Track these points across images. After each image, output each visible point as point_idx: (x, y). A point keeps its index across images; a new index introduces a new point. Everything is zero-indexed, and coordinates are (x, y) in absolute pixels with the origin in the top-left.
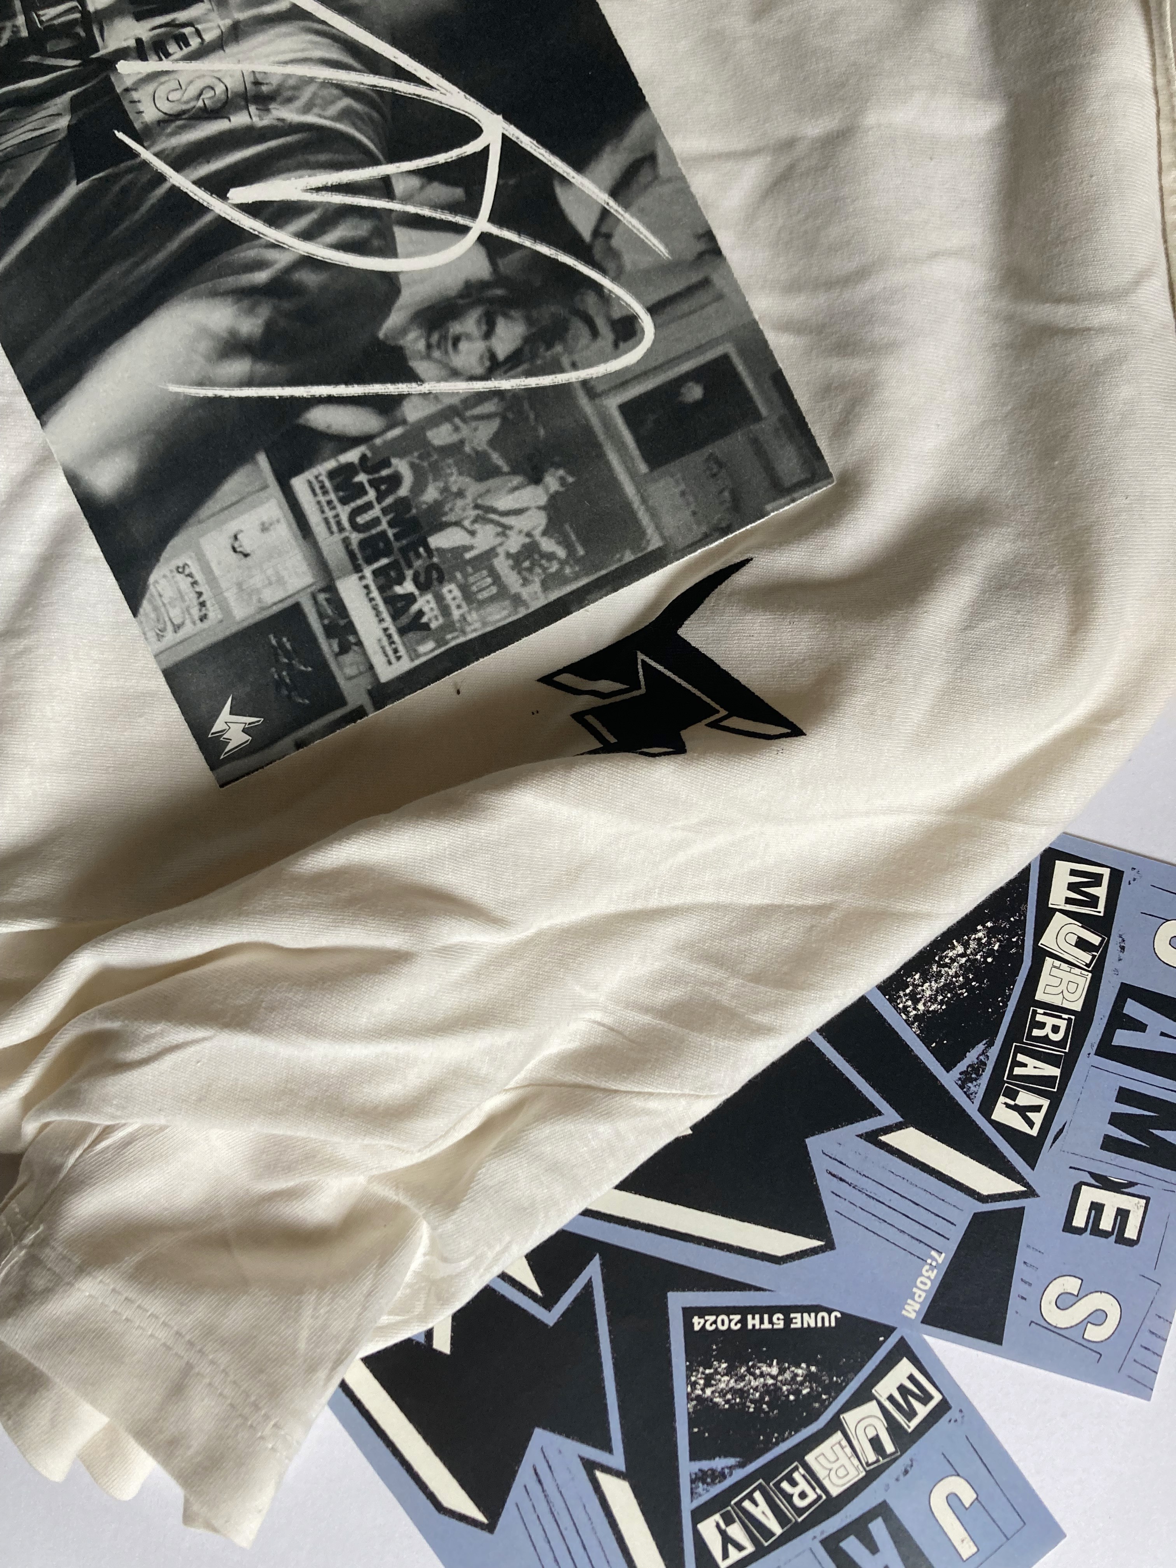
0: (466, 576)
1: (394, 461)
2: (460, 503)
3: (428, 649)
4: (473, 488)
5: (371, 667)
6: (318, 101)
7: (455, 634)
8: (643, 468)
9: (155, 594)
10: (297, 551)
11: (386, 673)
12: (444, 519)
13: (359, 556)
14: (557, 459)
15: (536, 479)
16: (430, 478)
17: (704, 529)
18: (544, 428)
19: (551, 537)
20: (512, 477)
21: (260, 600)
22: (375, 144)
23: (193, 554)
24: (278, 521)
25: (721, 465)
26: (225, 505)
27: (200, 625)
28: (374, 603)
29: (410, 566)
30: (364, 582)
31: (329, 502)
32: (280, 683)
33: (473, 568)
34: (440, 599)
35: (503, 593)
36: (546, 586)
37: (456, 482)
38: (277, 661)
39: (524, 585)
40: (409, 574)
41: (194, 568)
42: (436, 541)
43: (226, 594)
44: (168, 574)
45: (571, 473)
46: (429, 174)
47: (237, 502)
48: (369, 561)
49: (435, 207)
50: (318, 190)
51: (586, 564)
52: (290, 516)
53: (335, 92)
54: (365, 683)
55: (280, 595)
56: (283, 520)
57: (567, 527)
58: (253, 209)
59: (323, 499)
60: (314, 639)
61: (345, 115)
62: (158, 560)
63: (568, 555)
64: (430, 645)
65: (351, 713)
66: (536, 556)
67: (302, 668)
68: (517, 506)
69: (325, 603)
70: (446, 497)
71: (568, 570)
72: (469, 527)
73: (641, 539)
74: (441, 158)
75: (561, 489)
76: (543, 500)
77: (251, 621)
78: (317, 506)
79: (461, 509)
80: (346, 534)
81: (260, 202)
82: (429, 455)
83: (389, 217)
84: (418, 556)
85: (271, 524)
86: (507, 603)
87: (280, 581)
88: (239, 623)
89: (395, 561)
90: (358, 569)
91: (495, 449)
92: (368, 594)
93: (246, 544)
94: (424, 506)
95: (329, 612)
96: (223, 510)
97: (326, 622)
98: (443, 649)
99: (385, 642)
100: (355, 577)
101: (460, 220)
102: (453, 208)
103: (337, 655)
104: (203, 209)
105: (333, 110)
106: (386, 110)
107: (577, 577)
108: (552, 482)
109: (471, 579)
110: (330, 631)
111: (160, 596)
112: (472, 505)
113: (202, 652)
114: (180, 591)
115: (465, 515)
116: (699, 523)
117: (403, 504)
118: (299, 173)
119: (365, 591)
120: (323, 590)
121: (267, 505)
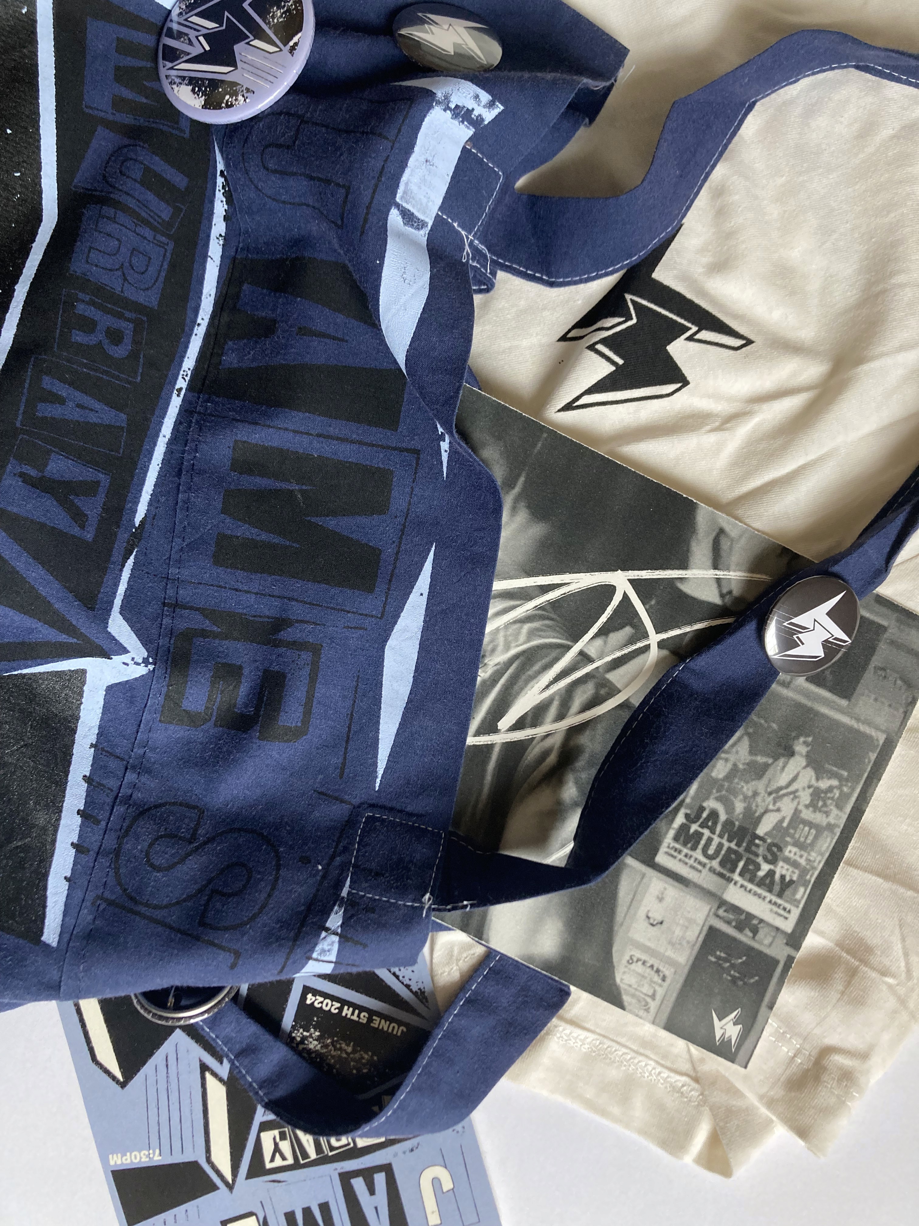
0: (792, 837)
1: (705, 804)
2: (759, 799)
3: (802, 894)
4: (760, 785)
5: (778, 929)
6: (510, 638)
7: (811, 873)
8: (844, 703)
9: (626, 987)
10: (688, 897)
11: (788, 926)
12: (757, 814)
13: (725, 872)
14: (794, 734)
15: (791, 753)
16: (732, 797)
17: (901, 710)
18: (774, 722)
19: (823, 778)
20: (777, 763)
21: (688, 942)
22: (560, 639)
23: (631, 947)
24: (665, 889)
25: (883, 669)
26: (628, 904)
27: (666, 984)
28: (752, 892)
29: (757, 855)
30: (739, 885)
31: (686, 856)
32: (734, 980)
33: (793, 829)
34: (787, 860)
35: (819, 829)
36: (840, 807)
37: (748, 789)
38: (723, 968)
39: (827, 816)
40: (760, 860)
41: (638, 954)
42: (761, 831)
43: (667, 954)
44: (626, 970)
45: (807, 736)
46: (603, 632)
47: (634, 896)
48: (733, 871)
49: (621, 648)
50: (547, 687)
51: (853, 778)
52: (670, 880)
53: (517, 626)
54: (781, 941)
55: (697, 930)
56: (667, 886)
57: (827, 766)
58: (519, 725)
59: (681, 857)
60: (734, 939)
61: (532, 634)
62: (614, 967)
63: (840, 781)
64: (802, 890)
65: (785, 964)
66: (823, 795)
67: (740, 961)
68: (791, 776)
69: (725, 914)
70: (749, 802)
71: (845, 789)
72: (775, 808)
73: (872, 741)
74: (603, 619)
75: (809, 748)
76: (804, 763)
77: (692, 958)
78: (681, 863)
79: (763, 801)
80: (708, 866)
81: (520, 718)
82: (722, 786)
83: (599, 672)
84: (758, 846)
85: (662, 894)
86: (826, 833)
87: (691, 921)
88: (686, 965)
89: (748, 859)
90: (729, 880)
91: (756, 755)
92: (746, 889)
93: (657, 916)
94: (741, 816)
95: (731, 917)
96: (629, 908)
97: (734, 924)
98: (810, 887)
99: (775, 909)
100: (731, 885)
101: (640, 645)
102: (631, 641)
103: (754, 937)
104: (489, 748)
105: (522, 637)
106: (552, 615)
107: (853, 789)
108: (800, 748)
109: (797, 836)
110: (740, 928)
111: (630, 986)
112: (766, 795)
113: (677, 999)
114: (639, 974)
115: (766, 803)
116: (897, 709)
117: (729, 823)
118: (530, 685)
119: (743, 889)
120: (719, 907)
121: (653, 885)
